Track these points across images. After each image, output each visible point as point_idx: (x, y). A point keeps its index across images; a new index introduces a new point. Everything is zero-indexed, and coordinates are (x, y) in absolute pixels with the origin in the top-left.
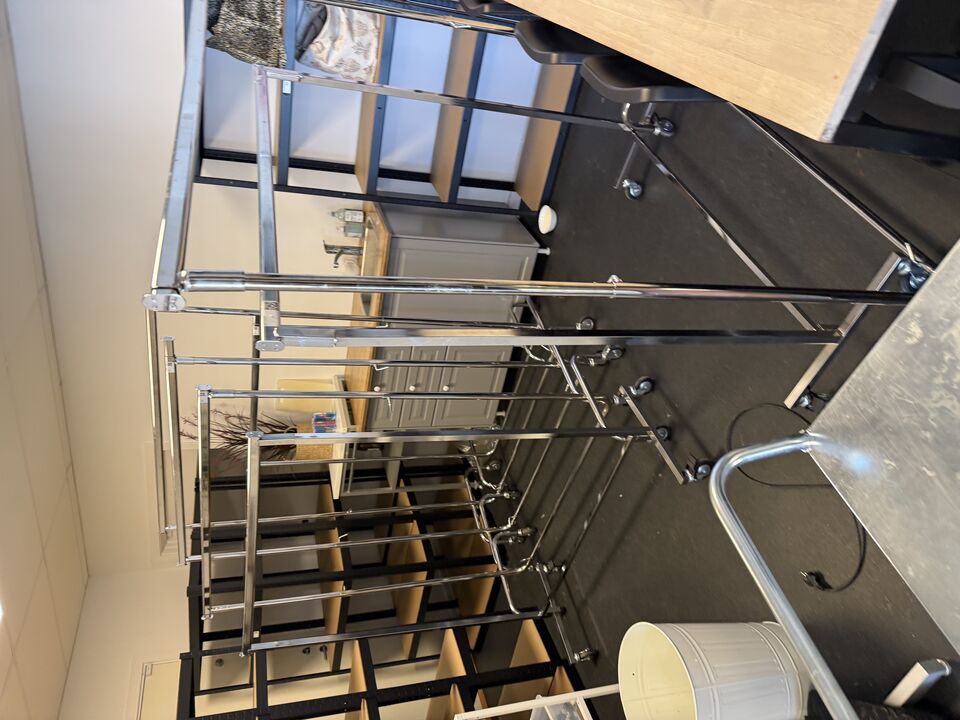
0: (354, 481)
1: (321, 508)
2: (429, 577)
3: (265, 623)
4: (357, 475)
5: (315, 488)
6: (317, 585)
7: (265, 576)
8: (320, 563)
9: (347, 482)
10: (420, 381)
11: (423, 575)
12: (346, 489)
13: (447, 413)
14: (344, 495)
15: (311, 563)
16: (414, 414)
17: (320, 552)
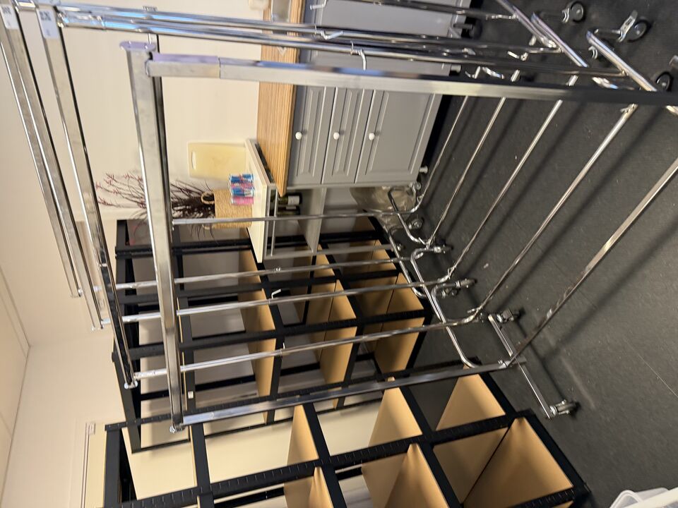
0: (276, 247)
1: (242, 267)
2: (359, 333)
3: (198, 382)
4: (278, 241)
5: (236, 254)
6: (245, 345)
7: (194, 339)
8: (245, 324)
9: (269, 248)
10: (344, 128)
11: (352, 332)
12: (268, 253)
13: (371, 168)
14: (266, 258)
15: (237, 324)
16: (337, 169)
17: (245, 312)
